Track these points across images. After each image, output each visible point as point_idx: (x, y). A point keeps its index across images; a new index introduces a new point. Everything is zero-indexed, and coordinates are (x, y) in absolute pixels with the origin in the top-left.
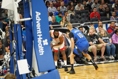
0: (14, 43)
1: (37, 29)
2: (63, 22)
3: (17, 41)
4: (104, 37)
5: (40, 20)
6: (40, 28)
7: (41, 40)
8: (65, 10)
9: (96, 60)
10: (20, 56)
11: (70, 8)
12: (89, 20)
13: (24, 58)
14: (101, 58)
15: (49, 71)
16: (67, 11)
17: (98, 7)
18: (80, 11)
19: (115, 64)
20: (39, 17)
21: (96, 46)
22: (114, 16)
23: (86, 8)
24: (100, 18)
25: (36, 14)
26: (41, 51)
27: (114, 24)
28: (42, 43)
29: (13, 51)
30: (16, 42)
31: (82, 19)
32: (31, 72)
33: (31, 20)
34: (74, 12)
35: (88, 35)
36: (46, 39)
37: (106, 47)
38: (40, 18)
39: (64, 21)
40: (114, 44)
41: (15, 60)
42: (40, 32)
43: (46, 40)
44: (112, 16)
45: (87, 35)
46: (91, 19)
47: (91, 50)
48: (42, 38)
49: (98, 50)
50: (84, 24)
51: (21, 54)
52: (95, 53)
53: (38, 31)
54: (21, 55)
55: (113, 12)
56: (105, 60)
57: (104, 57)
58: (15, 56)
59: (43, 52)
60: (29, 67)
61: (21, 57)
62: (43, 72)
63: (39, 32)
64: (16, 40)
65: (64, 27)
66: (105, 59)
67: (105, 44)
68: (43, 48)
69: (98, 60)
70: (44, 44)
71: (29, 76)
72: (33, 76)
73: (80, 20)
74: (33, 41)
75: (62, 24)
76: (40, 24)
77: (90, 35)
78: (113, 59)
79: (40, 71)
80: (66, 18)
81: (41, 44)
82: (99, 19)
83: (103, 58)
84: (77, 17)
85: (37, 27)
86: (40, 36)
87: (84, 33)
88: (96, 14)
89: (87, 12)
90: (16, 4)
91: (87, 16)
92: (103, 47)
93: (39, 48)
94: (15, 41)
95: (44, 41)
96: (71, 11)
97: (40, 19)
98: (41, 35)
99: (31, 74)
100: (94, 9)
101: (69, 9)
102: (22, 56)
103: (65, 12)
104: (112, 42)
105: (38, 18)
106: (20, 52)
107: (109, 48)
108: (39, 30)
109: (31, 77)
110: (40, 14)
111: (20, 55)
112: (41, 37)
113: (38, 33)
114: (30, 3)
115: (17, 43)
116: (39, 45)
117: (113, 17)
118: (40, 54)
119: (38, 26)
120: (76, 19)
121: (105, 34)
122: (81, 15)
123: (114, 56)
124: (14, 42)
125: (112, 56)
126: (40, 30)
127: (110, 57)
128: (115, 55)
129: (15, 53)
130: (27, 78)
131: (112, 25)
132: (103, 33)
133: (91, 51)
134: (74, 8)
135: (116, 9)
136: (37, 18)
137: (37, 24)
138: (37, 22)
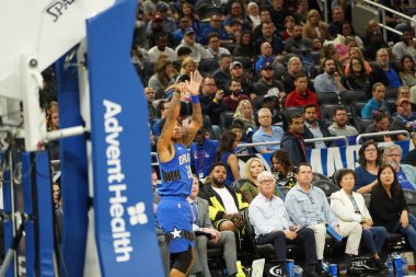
1: (110, 163)
5: (120, 133)
6: (118, 163)
7: (123, 204)
20: (115, 122)
25: (104, 110)
26: (121, 246)
28: (126, 217)
38: (119, 125)
42: (120, 177)
43: (141, 207)
48: (124, 200)
53: (110, 171)
59: (130, 249)
63: (116, 174)
64: (27, 211)
68: (128, 234)
70: (133, 221)
76: (120, 147)
81: (122, 222)
85: (108, 155)
86: (118, 189)
93: (115, 236)
94: (26, 215)
97: (120, 129)
98: (124, 187)
105: (111, 125)
108: (114, 166)
110: (118, 109)
112: (123, 193)
113: (111, 179)
116: (113, 223)
118: (120, 259)
119: (113, 152)
126: (119, 168)
136: (107, 124)
137: (109, 145)
138: (109, 139)
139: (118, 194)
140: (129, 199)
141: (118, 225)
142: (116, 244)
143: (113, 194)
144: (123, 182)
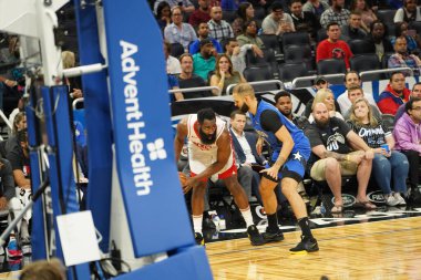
0: (45, 156)
1: (128, 101)
2: (220, 76)
3: (56, 148)
4: (368, 126)
5: (137, 72)
6: (135, 101)
7: (142, 140)
8: (225, 35)
9: (340, 209)
10: (68, 200)
11: (245, 28)
12: (314, 67)
13: (83, 207)
14: (356, 200)
15: (171, 253)
16: (232, 36)
17: (344, 22)
18: (278, 37)
19: (407, 223)
20: (132, 61)
21: (339, 160)
22: (400, 53)
23: (301, 25)
24: (352, 62)
25: (121, 50)
26: (141, 180)
27: (403, 80)
28: (146, 152)
29: (42, 184)
30: (53, 150)
31: (289, 64)
32: (108, 255)
33: (105, 72)
34: (259, 40)
35: (311, 119)
36: (158, 138)
37: (375, 163)
38: (136, 65)
39: (222, 73)
40: (403, 151)
41: (48, 215)
42: (138, 115)
43: (160, 143)
44: (394, 52)
45: (306, 120)
46: (319, 66)
47: (323, 173)
48: (143, 136)
49: (346, 172)
50: (295, 81)
51: (69, 192)
52: (336, 183)
53: (128, 109)
54: (71, 197)
55: (399, 40)
56: (370, 209)
57: (367, 198)
58: (49, 200)
59: (151, 183)
60: (101, 239)
61: (70, 205)
62: (151, 256)
63: (134, 112)
64: (49, 144)
65: (224, 93)
66: (374, 206)
67: (370, 152)
68: (148, 169)
69: (345, 210)
70: (153, 157)
71: (100, 272)
72: (113, 271)
73: (281, 70)
74: (113, 146)
75: (216, 84)
76: (137, 86)
77: (316, 120)
78: (399, 206)
79: (140, 253)
80: (230, 62)
81: (142, 158)
82: (350, 63)
83: (364, 204)
84: (270, 59)
85: (126, 95)
86: (136, 126)
87: (295, 115)
88: (337, 45)
89: (304, 41)
90: (48, 14)
91: (307, 55)
92: (365, 163)
93: (135, 171)
94: (49, 148)
95: (150, 146)
96: (246, 39)
97: (137, 69)
98: (142, 124)
99: (109, 262)
100: (331, 27)
101: (242, 30)
102: (74, 202)
103: (226, 40)
104: (397, 145)
105: (128, 65)
106: (65, 187)
107: (385, 165)
108: (132, 105)
109: (108, 275)
110: (135, 49)
111: (65, 196)
112: (141, 130)
113: (129, 117)
114: (100, 12)
115: (54, 155)
116: (133, 159)
117: (397, 55)
118: (140, 193)
119: (131, 91)
120: (267, 64)
121: (369, 118)
122: (282, 52)
123: (402, 195)
124: (46, 150)
125: (398, 195)
126: (137, 106)
127: (390, 199)
128: (408, 192)
129: (48, 189)
130: (93, 276)
131: (396, 85)
132: (362, 112)
133: (320, 179)
134: (258, 27)
135: (408, 28)
136: (124, 64)
137: (126, 84)
138: (126, 79)
139: (137, 131)
140: (147, 135)
141: (138, 160)
142: (136, 178)
143: (132, 132)
144: (141, 120)
